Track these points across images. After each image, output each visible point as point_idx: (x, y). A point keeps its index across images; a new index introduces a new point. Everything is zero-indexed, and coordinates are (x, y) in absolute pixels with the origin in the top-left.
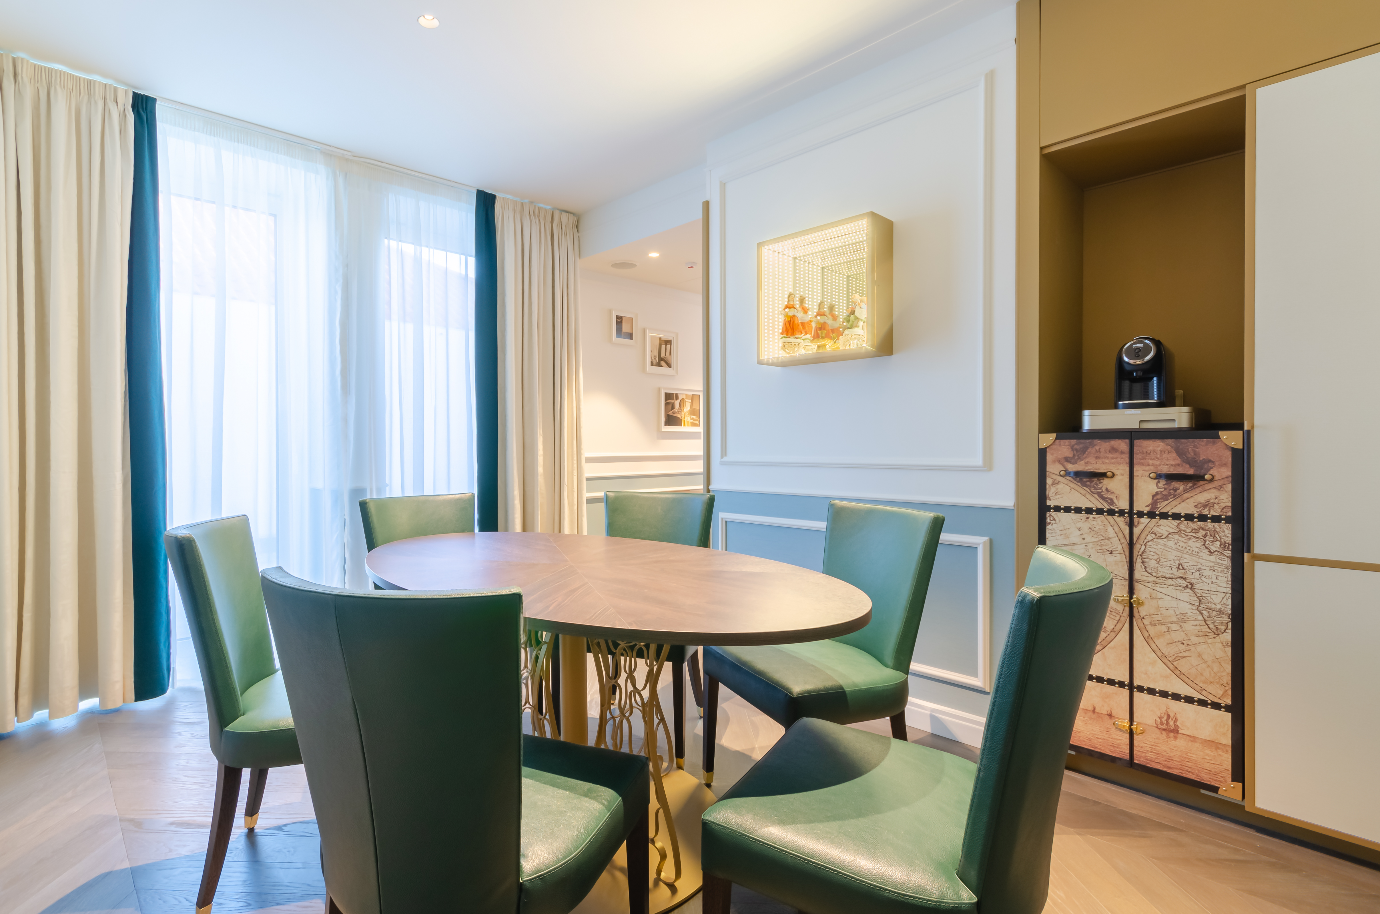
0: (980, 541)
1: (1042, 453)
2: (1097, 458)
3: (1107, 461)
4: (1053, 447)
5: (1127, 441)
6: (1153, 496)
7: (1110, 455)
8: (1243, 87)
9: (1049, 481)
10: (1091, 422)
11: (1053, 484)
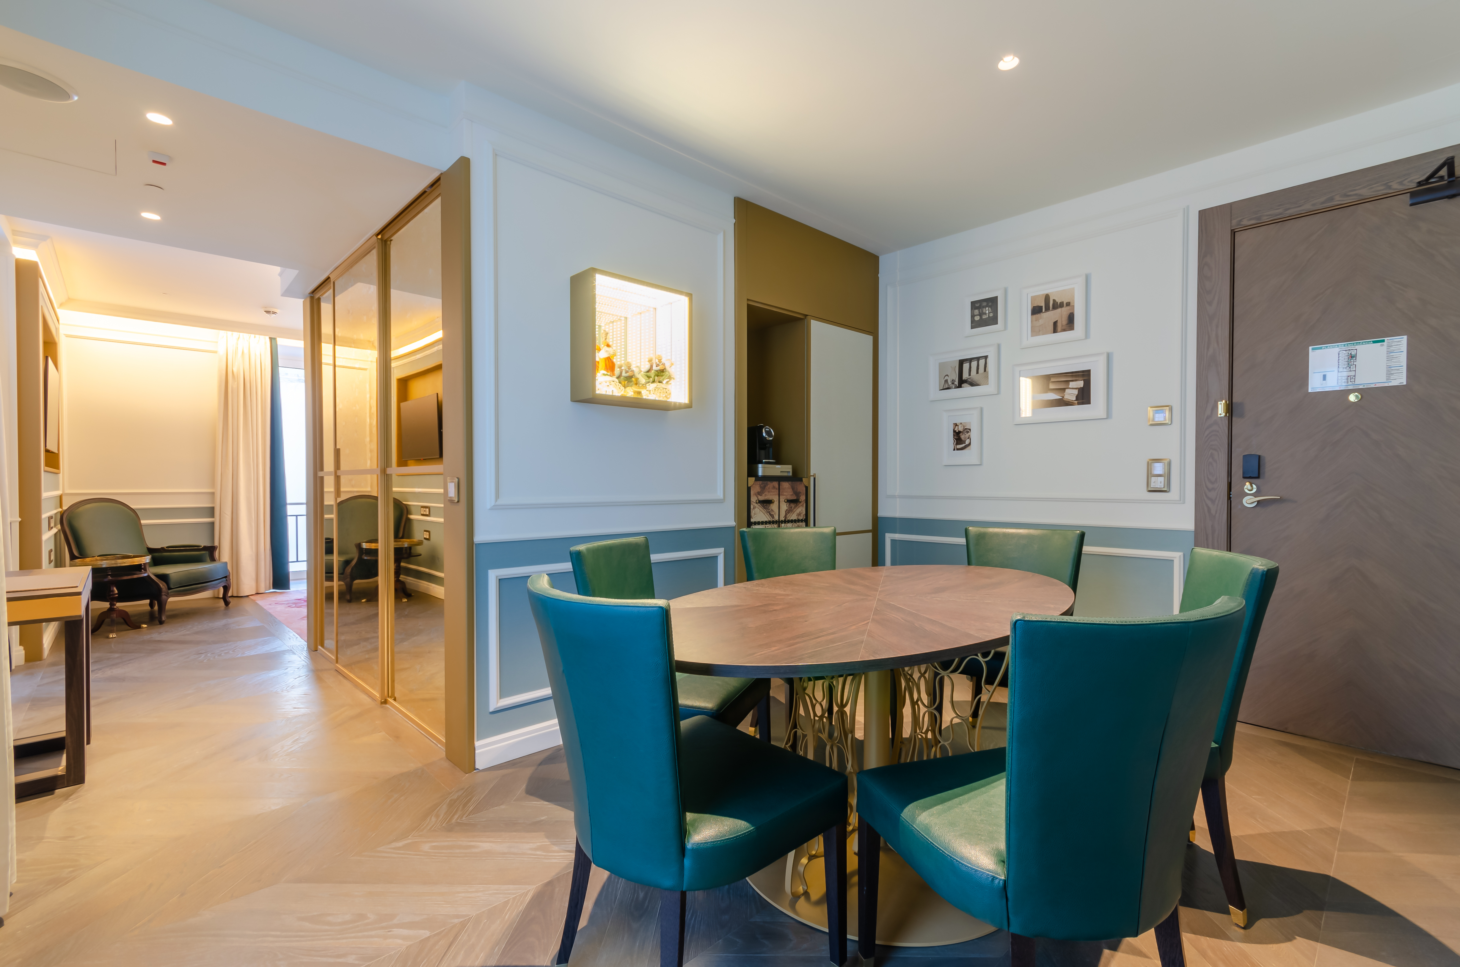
0: (719, 552)
1: (749, 489)
2: (769, 492)
3: (772, 494)
4: (754, 486)
5: (778, 482)
6: (786, 512)
7: (773, 490)
8: (806, 316)
9: (752, 507)
10: (763, 471)
11: (753, 509)
